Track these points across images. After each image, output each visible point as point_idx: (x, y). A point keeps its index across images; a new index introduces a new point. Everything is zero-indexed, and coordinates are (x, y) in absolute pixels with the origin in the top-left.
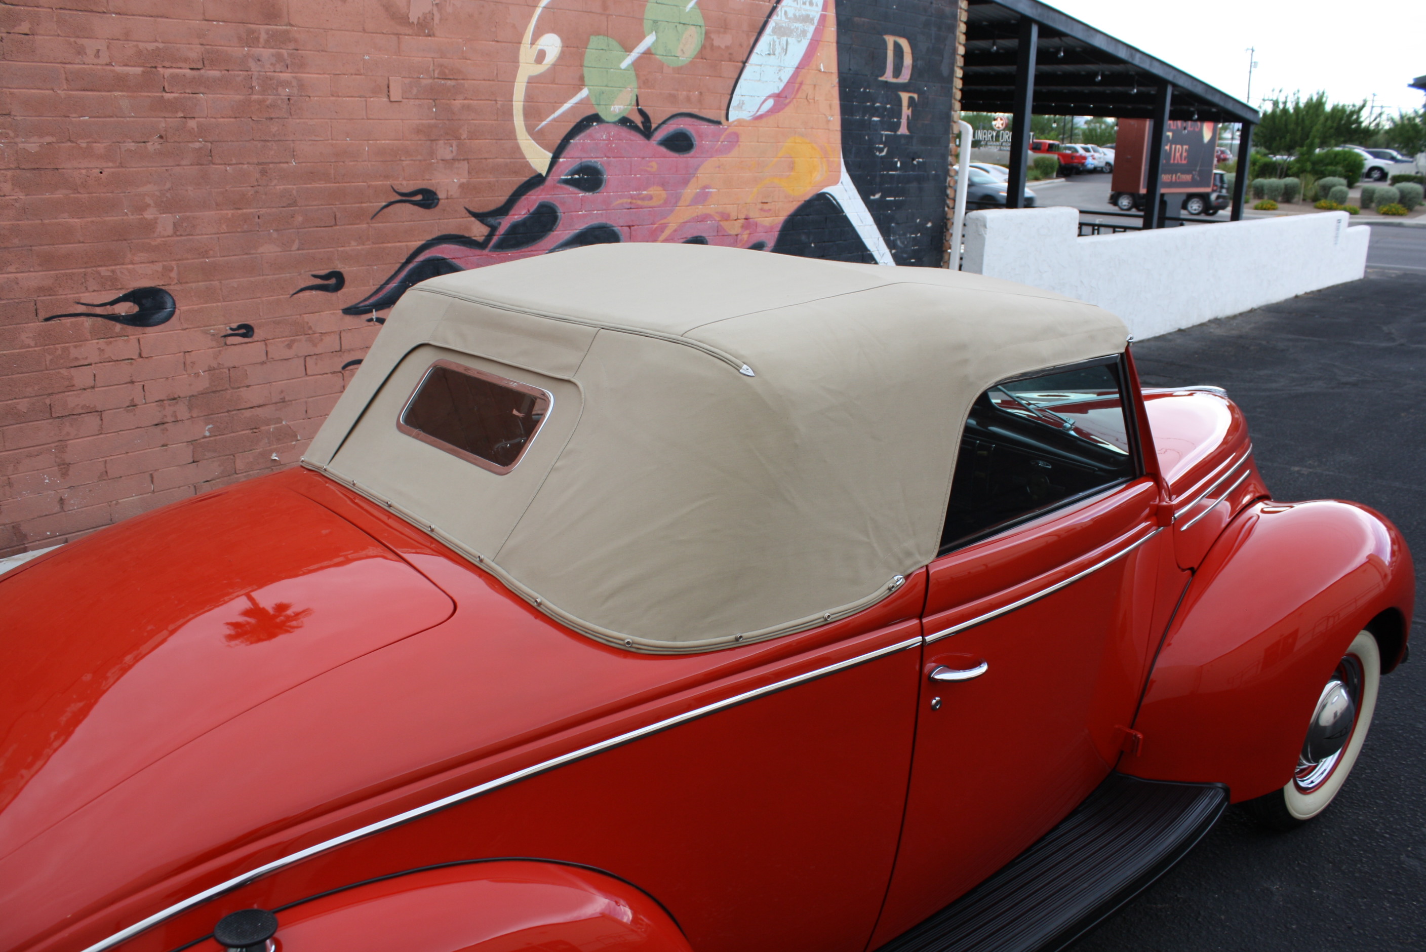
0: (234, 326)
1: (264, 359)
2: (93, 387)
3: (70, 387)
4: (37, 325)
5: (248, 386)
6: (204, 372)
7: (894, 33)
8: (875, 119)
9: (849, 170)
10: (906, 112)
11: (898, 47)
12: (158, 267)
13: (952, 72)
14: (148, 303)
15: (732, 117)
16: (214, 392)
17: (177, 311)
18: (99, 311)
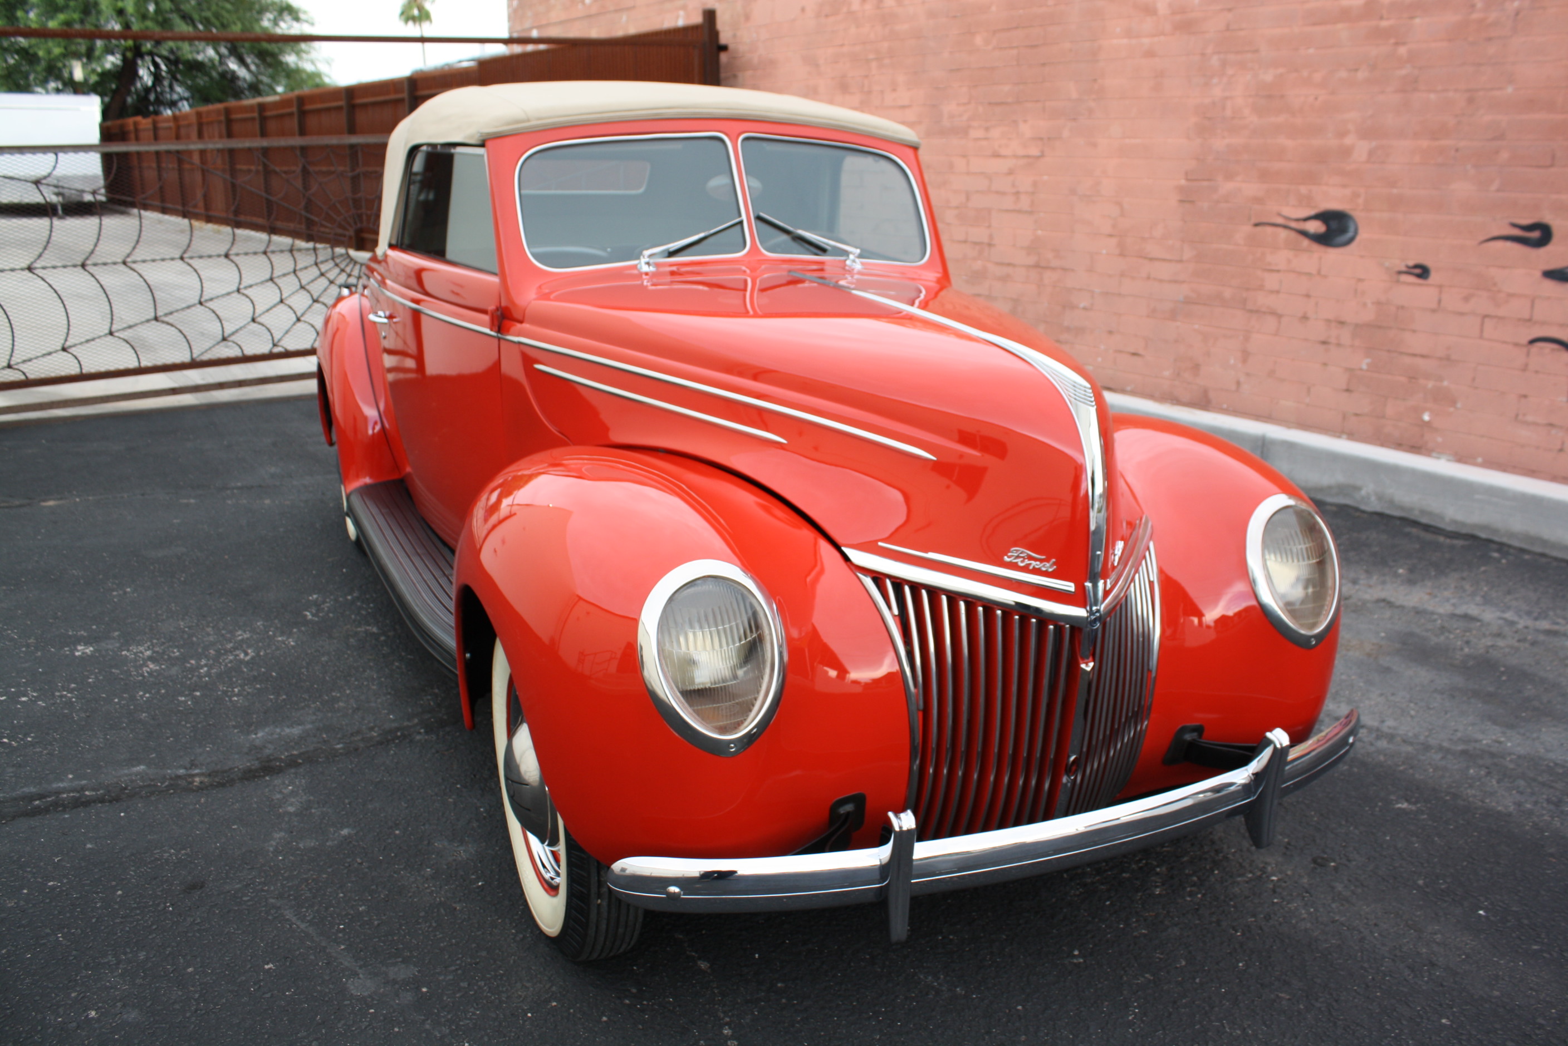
0: (1411, 263)
1: (1434, 305)
2: (1278, 292)
3: (1261, 288)
4: (1247, 229)
5: (1414, 331)
6: (1373, 303)
12: (1348, 192)
14: (1334, 225)
16: (1380, 327)
17: (1358, 239)
18: (1293, 225)
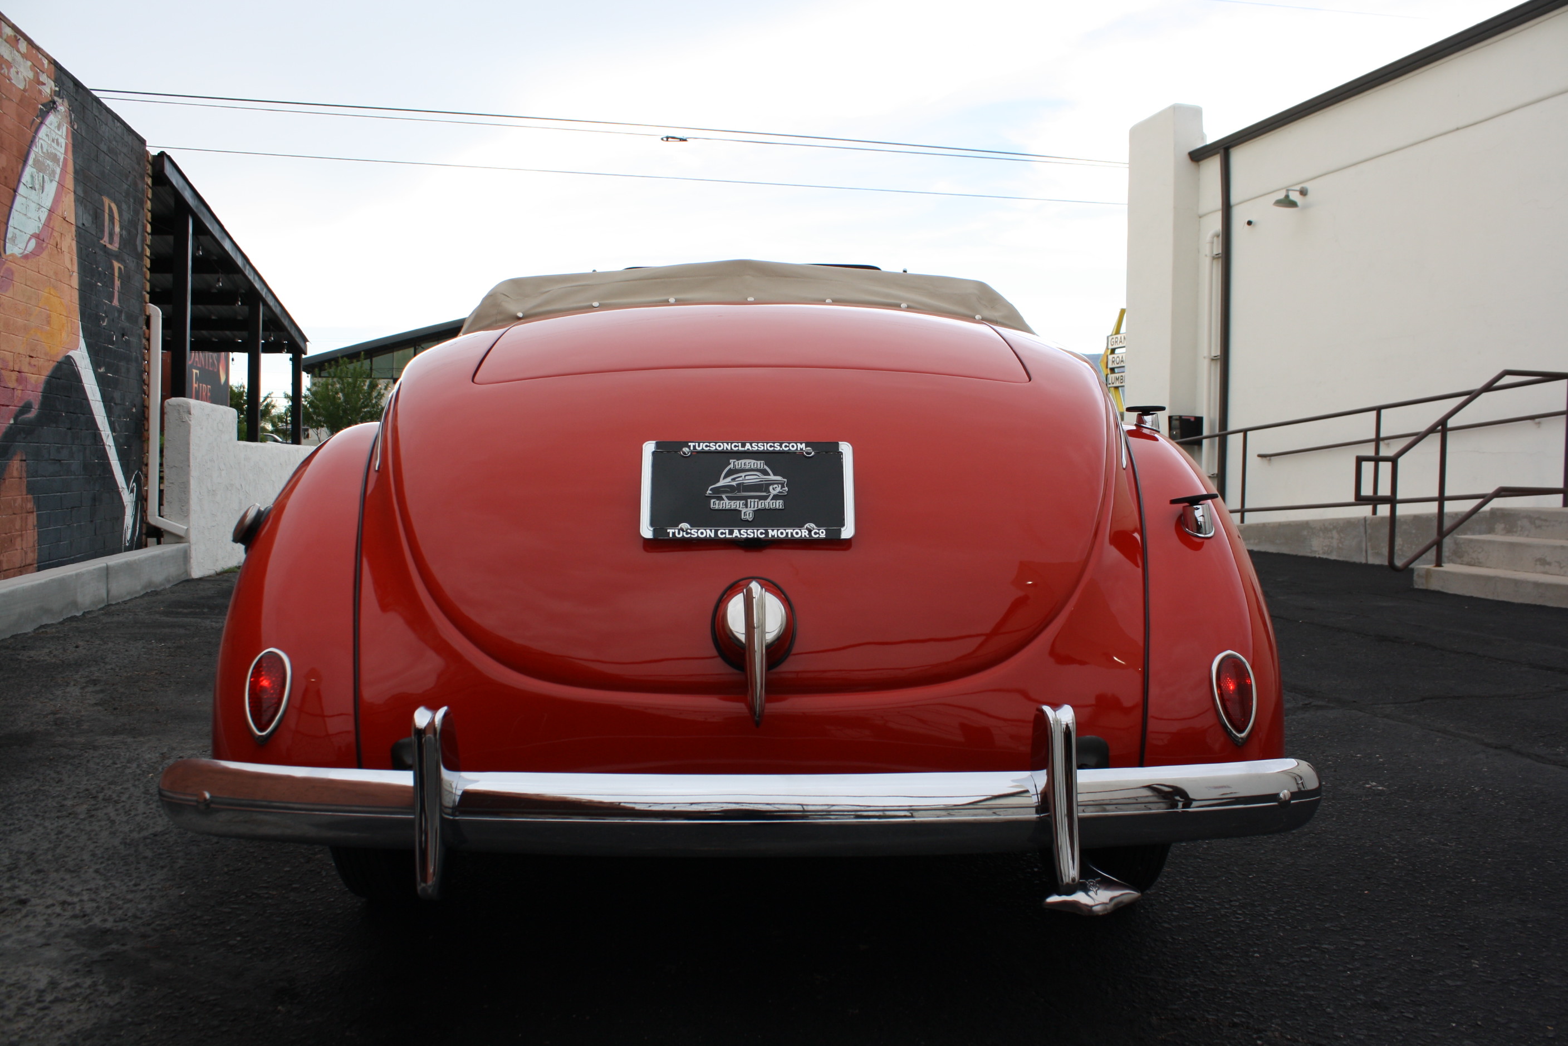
7: (109, 196)
8: (99, 284)
9: (84, 337)
10: (117, 283)
11: (110, 209)
13: (143, 249)
15: (8, 252)
